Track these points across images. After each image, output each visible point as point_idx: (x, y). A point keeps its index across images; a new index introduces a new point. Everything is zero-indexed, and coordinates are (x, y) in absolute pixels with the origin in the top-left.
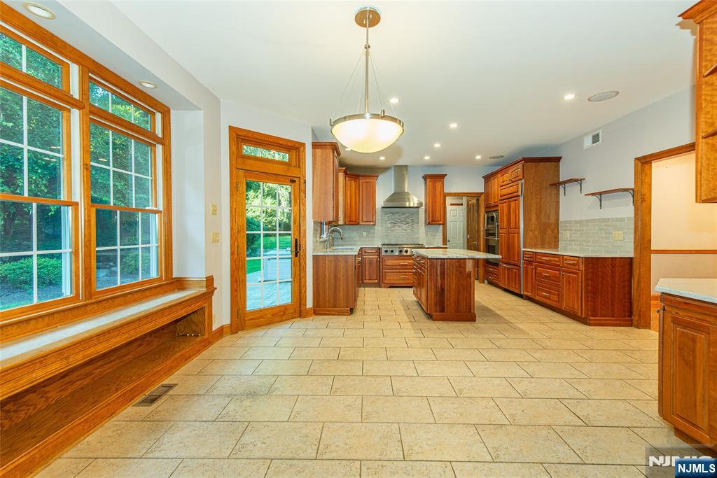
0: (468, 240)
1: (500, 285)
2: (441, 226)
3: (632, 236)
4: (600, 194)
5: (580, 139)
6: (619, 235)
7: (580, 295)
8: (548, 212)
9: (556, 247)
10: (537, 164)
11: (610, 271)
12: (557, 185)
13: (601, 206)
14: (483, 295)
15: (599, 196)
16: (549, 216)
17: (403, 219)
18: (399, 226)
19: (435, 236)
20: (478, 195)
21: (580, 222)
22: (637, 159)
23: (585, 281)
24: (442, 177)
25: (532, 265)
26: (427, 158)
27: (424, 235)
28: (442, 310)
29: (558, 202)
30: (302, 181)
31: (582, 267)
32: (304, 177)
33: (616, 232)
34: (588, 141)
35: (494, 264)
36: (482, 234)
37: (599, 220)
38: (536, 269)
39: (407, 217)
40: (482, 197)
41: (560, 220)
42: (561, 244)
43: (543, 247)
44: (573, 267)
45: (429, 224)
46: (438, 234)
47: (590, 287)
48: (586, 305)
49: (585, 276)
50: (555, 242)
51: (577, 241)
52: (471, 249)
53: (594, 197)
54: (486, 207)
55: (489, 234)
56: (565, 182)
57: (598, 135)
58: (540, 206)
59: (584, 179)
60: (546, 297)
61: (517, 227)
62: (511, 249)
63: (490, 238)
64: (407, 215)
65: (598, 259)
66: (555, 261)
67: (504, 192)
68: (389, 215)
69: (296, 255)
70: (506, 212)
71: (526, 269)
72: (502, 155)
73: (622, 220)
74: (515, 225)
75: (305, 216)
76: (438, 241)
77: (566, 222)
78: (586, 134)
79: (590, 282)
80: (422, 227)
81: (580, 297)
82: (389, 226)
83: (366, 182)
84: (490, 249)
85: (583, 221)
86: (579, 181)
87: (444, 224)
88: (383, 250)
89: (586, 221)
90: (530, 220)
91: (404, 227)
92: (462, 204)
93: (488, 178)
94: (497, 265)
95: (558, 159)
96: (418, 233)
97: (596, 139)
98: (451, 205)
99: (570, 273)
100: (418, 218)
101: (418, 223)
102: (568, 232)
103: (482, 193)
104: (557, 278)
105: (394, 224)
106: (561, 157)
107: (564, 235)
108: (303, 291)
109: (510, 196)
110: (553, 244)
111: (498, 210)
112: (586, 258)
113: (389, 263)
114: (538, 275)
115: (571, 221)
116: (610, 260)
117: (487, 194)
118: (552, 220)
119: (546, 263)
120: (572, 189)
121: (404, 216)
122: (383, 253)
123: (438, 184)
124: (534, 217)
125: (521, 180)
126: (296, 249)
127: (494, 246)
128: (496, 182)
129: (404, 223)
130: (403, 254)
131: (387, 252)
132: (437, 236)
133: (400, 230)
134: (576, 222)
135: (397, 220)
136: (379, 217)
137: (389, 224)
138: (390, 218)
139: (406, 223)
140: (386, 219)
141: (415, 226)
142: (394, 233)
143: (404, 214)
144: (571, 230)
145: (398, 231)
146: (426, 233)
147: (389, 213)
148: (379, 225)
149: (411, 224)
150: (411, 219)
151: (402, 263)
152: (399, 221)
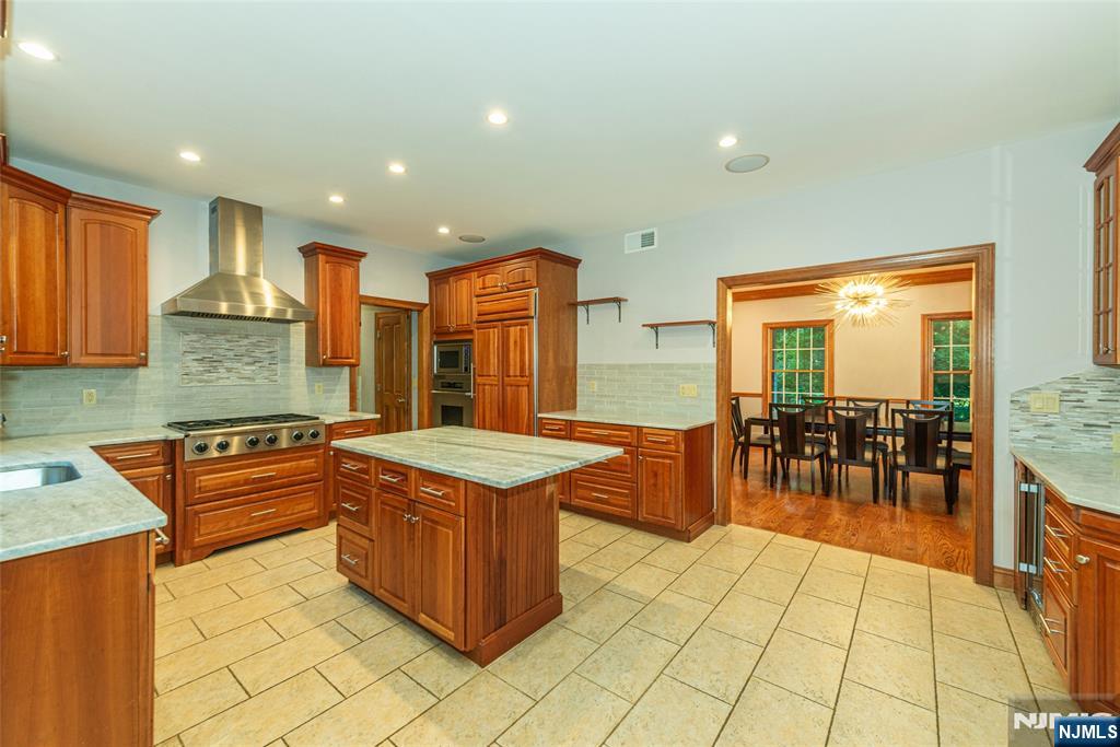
2: (346, 370)
3: (715, 391)
4: (655, 327)
6: (691, 389)
7: (680, 493)
8: (566, 349)
9: (574, 406)
10: (553, 264)
13: (657, 344)
15: (655, 329)
16: (566, 355)
17: (242, 350)
18: (229, 370)
19: (334, 391)
20: (411, 307)
21: (618, 367)
22: (722, 279)
24: (355, 256)
26: (336, 199)
27: (305, 390)
28: (502, 620)
29: (576, 334)
33: (685, 386)
37: (655, 366)
39: (256, 345)
40: (426, 313)
41: (579, 363)
42: (581, 402)
43: (561, 410)
44: (663, 446)
45: (325, 364)
46: (338, 388)
50: (573, 398)
51: (613, 397)
54: (438, 334)
55: (444, 384)
56: (587, 303)
57: (651, 235)
58: (558, 338)
59: (626, 300)
60: (597, 500)
61: (527, 374)
62: (509, 413)
63: (448, 391)
64: (254, 340)
66: (619, 437)
67: (487, 307)
68: (194, 337)
70: (494, 345)
73: (695, 367)
74: (522, 371)
76: (339, 404)
77: (590, 366)
78: (630, 231)
81: (680, 497)
82: (195, 367)
83: (103, 223)
84: (444, 413)
85: (624, 365)
86: (617, 302)
87: (354, 367)
88: (187, 445)
89: (631, 366)
90: (547, 361)
91: (248, 370)
93: (437, 279)
95: (573, 262)
96: (288, 387)
97: (648, 240)
99: (654, 457)
100: (287, 348)
101: (286, 360)
102: (596, 383)
103: (426, 305)
105: (212, 363)
106: (580, 260)
107: (585, 388)
109: (506, 316)
110: (571, 401)
111: (470, 341)
113: (207, 480)
115: (601, 365)
116: (701, 430)
117: (437, 307)
118: (570, 363)
121: (246, 342)
122: (190, 456)
124: (551, 356)
125: (533, 288)
128: (465, 288)
129: (246, 359)
130: (261, 447)
131: (202, 449)
132: (337, 393)
133: (234, 380)
134: (610, 367)
135: (221, 352)
136: (155, 342)
137: (195, 364)
138: (197, 345)
139: (250, 360)
140: (184, 349)
141: (279, 367)
142: (211, 389)
143: (247, 337)
144: (600, 379)
145: (228, 382)
146: (310, 386)
147: (195, 333)
148: (160, 364)
149: (266, 363)
150: (267, 350)
151: (256, 473)
152: (231, 354)
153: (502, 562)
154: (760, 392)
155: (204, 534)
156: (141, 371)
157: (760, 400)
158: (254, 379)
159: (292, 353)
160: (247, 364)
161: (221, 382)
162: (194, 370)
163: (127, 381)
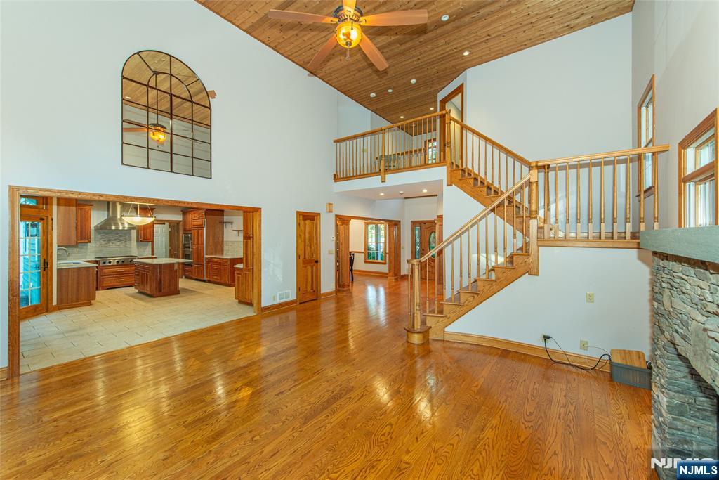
0: (170, 251)
1: (193, 277)
2: (150, 243)
4: (238, 231)
8: (218, 236)
9: (222, 254)
12: (222, 224)
13: (239, 236)
14: (183, 283)
16: (219, 238)
17: (116, 238)
18: (112, 243)
19: (145, 249)
20: (178, 223)
21: (231, 242)
25: (209, 264)
27: (136, 249)
28: (160, 291)
30: (50, 219)
31: (229, 263)
32: (51, 216)
35: (189, 265)
36: (181, 246)
37: (238, 242)
38: (211, 266)
39: (121, 236)
40: (181, 224)
42: (225, 252)
43: (216, 254)
45: (141, 241)
46: (147, 248)
50: (222, 252)
52: (172, 257)
53: (236, 232)
54: (184, 230)
55: (185, 247)
56: (226, 223)
59: (233, 222)
60: (216, 279)
61: (202, 244)
62: (199, 255)
63: (186, 249)
64: (120, 234)
66: (219, 261)
67: (195, 223)
69: (44, 270)
70: (196, 235)
71: (207, 266)
75: (52, 243)
76: (148, 253)
80: (134, 242)
81: (228, 276)
82: (103, 243)
83: (81, 209)
84: (186, 256)
86: (230, 223)
87: (153, 242)
88: (102, 262)
89: (234, 241)
90: (209, 240)
91: (118, 243)
93: (185, 213)
94: (191, 266)
95: (223, 212)
96: (130, 248)
100: (130, 237)
101: (130, 240)
102: (227, 246)
103: (181, 222)
104: (220, 269)
105: (109, 241)
107: (226, 248)
108: (50, 294)
109: (198, 226)
110: (220, 252)
111: (191, 233)
112: (230, 259)
113: (106, 271)
114: (213, 268)
117: (184, 222)
118: (220, 241)
119: (216, 262)
120: (229, 226)
122: (101, 265)
124: (211, 238)
125: (204, 219)
126: (44, 265)
127: (189, 255)
128: (191, 217)
130: (120, 263)
131: (104, 263)
133: (114, 246)
135: (111, 238)
136: (93, 236)
138: (103, 237)
139: (120, 240)
140: (100, 238)
141: (128, 242)
142: (107, 248)
146: (138, 248)
147: (103, 234)
148: (94, 242)
149: (124, 241)
150: (124, 238)
151: (118, 270)
152: (113, 239)
153: (161, 280)
154: (363, 251)
155: (106, 283)
156: (89, 244)
157: (363, 255)
158: (121, 246)
159: (132, 238)
160: (118, 241)
161: (111, 247)
163: (86, 247)
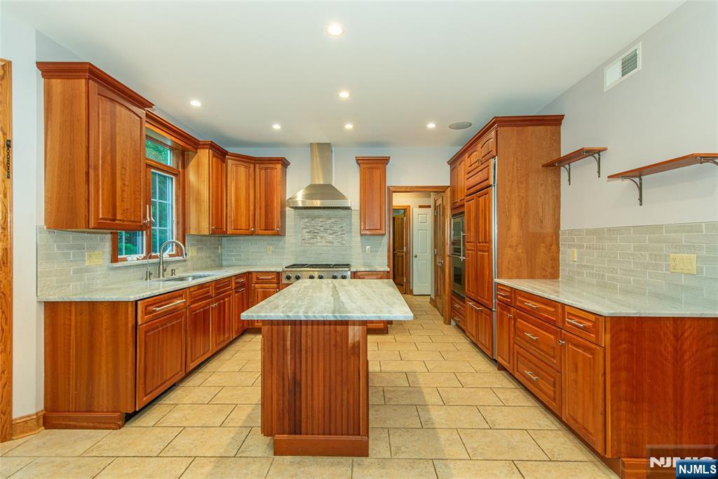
0: (435, 257)
1: (467, 333)
2: (386, 238)
4: (640, 173)
5: (598, 73)
6: (687, 262)
7: (600, 403)
8: (541, 214)
10: (520, 128)
11: (670, 349)
12: (556, 165)
13: (641, 200)
15: (637, 180)
16: (542, 222)
17: (328, 226)
18: (322, 237)
19: (377, 252)
20: (440, 190)
23: (612, 370)
24: (385, 161)
25: (510, 312)
26: (349, 127)
27: (360, 251)
29: (558, 198)
31: (606, 339)
33: (679, 257)
34: (613, 74)
36: (447, 249)
37: (638, 229)
38: (515, 320)
39: (334, 223)
40: (448, 193)
41: (561, 229)
43: (531, 279)
44: (584, 334)
46: (380, 249)
47: (623, 387)
48: (616, 429)
49: (612, 360)
50: (552, 272)
53: (627, 182)
54: (453, 209)
55: (454, 249)
56: (570, 158)
57: (635, 55)
58: (527, 203)
59: (605, 150)
61: (488, 240)
62: (479, 276)
63: (455, 255)
64: (333, 220)
65: (641, 321)
66: (547, 312)
67: (471, 182)
68: (306, 220)
70: (473, 214)
71: (501, 316)
72: (468, 120)
73: (694, 229)
74: (485, 237)
76: (380, 259)
77: (571, 232)
78: (610, 61)
79: (623, 375)
80: (356, 240)
81: (600, 408)
82: (307, 236)
85: (603, 229)
86: (595, 153)
88: (284, 276)
89: (609, 230)
90: (509, 228)
91: (330, 238)
92: (429, 207)
93: (453, 163)
95: (556, 121)
96: (351, 248)
97: (629, 64)
98: (420, 207)
99: (577, 346)
100: (350, 224)
101: (350, 232)
102: (576, 251)
103: (448, 187)
104: (552, 350)
105: (314, 233)
106: (563, 116)
107: (569, 256)
109: (478, 187)
110: (550, 270)
111: (463, 213)
112: (613, 318)
114: (519, 333)
115: (581, 230)
116: (670, 325)
117: (453, 189)
118: (548, 229)
119: (530, 312)
120: (583, 171)
121: (329, 221)
122: (283, 281)
123: (377, 173)
124: (515, 223)
125: (494, 157)
127: (461, 270)
128: (463, 167)
129: (329, 231)
131: (288, 278)
132: (379, 254)
133: (324, 243)
134: (590, 232)
135: (318, 228)
136: (289, 223)
137: (307, 234)
138: (308, 224)
139: (331, 232)
140: (302, 226)
141: (346, 236)
142: (313, 248)
143: (330, 219)
144: (581, 247)
145: (320, 244)
146: (363, 248)
147: (307, 218)
148: (293, 234)
149: (339, 234)
150: (340, 226)
152: (322, 228)
153: (296, 383)
156: (283, 238)
158: (333, 243)
159: (353, 227)
160: (330, 234)
161: (318, 244)
162: (306, 237)
163: (282, 243)
